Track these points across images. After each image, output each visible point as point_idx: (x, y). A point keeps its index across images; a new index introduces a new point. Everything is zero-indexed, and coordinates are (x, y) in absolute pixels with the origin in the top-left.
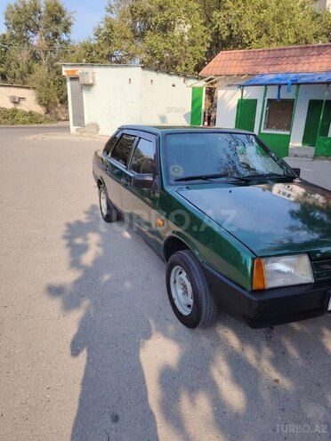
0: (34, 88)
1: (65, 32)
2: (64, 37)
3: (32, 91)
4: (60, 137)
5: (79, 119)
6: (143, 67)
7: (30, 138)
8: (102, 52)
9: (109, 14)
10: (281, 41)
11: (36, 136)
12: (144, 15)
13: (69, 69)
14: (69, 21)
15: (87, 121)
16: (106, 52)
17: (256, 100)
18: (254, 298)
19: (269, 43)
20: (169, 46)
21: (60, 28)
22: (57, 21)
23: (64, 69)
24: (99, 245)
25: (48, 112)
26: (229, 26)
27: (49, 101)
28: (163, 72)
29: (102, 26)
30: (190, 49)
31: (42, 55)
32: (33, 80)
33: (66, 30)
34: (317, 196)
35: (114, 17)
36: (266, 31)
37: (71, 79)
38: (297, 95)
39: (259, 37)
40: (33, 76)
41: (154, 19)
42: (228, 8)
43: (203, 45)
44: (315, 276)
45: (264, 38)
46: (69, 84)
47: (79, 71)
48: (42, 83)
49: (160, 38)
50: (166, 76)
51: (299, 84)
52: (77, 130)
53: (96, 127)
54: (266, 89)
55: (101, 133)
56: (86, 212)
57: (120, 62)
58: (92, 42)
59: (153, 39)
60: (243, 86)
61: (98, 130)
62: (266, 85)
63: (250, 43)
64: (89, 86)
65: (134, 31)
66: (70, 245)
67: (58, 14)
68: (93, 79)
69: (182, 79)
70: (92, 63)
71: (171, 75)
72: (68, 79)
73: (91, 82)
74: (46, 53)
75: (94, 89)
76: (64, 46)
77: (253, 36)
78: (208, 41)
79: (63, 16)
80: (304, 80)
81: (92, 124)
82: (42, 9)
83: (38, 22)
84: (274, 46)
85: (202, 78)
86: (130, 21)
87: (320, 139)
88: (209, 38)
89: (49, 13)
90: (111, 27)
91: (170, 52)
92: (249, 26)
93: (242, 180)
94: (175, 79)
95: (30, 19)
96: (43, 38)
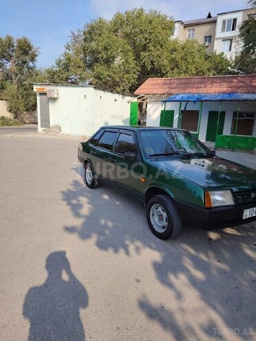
0: (7, 100)
1: (32, 61)
2: (31, 64)
3: (4, 102)
4: (31, 136)
5: (46, 123)
6: (95, 88)
7: (7, 136)
8: (61, 76)
9: (67, 51)
10: (187, 72)
11: (12, 135)
12: (93, 52)
13: (39, 87)
14: (35, 53)
15: (52, 124)
16: (65, 76)
17: (173, 111)
18: (207, 211)
19: (179, 74)
20: (111, 74)
21: (27, 58)
22: (26, 53)
23: (35, 87)
24: (89, 203)
25: (16, 117)
26: (152, 62)
27: (18, 109)
28: (108, 91)
29: (62, 58)
30: (126, 76)
31: (13, 76)
32: (6, 95)
33: (33, 59)
34: (221, 166)
35: (71, 52)
36: (176, 66)
37: (40, 94)
38: (201, 108)
39: (172, 69)
40: (6, 92)
41: (100, 55)
42: (151, 51)
43: (134, 73)
44: (235, 201)
45: (176, 70)
46: (38, 98)
47: (47, 89)
48: (13, 96)
49: (105, 68)
50: (110, 94)
51: (202, 101)
52: (43, 131)
53: (60, 128)
54: (181, 104)
55: (62, 132)
56: (71, 185)
57: (74, 83)
58: (54, 69)
59: (100, 69)
60: (165, 102)
61: (61, 130)
62: (181, 101)
63: (167, 73)
64: (54, 99)
65: (85, 62)
66: (69, 204)
67: (27, 49)
68: (58, 94)
69: (121, 96)
70: (55, 83)
71: (114, 93)
72: (38, 94)
73: (56, 96)
74: (16, 75)
75: (58, 102)
76: (31, 71)
77: (168, 69)
78: (138, 71)
79: (31, 50)
80: (205, 98)
81: (56, 126)
82: (15, 45)
83: (11, 53)
84: (182, 76)
85: (136, 96)
86: (82, 56)
87: (218, 137)
88: (139, 69)
89: (20, 48)
90: (69, 59)
91: (112, 77)
92: (166, 62)
93: (186, 156)
94: (116, 96)
95: (5, 51)
96: (14, 64)
